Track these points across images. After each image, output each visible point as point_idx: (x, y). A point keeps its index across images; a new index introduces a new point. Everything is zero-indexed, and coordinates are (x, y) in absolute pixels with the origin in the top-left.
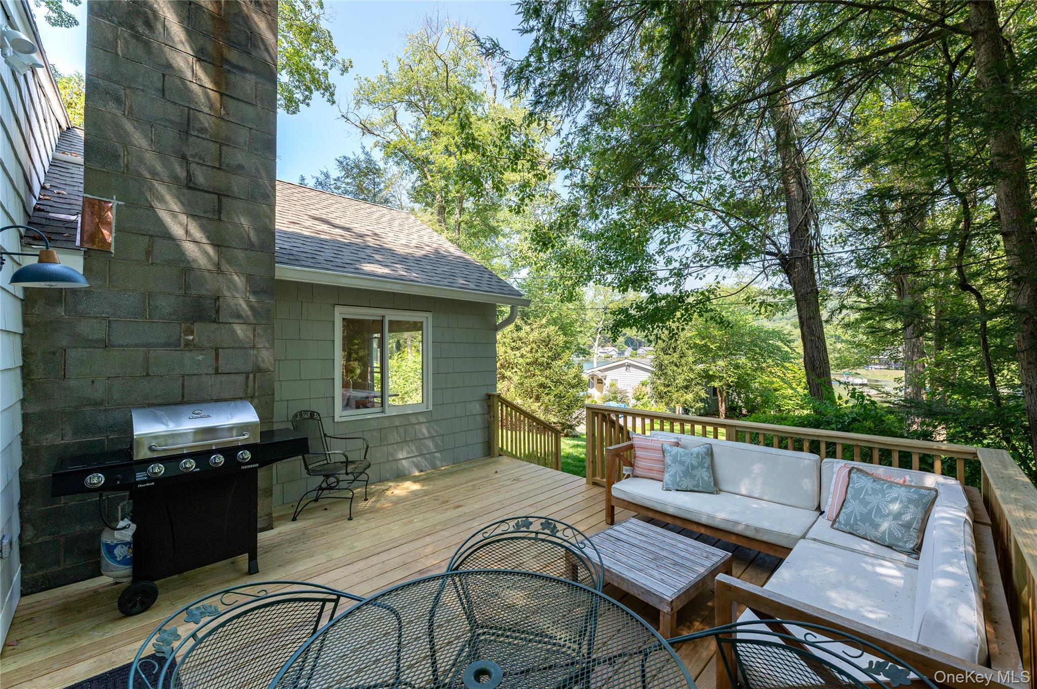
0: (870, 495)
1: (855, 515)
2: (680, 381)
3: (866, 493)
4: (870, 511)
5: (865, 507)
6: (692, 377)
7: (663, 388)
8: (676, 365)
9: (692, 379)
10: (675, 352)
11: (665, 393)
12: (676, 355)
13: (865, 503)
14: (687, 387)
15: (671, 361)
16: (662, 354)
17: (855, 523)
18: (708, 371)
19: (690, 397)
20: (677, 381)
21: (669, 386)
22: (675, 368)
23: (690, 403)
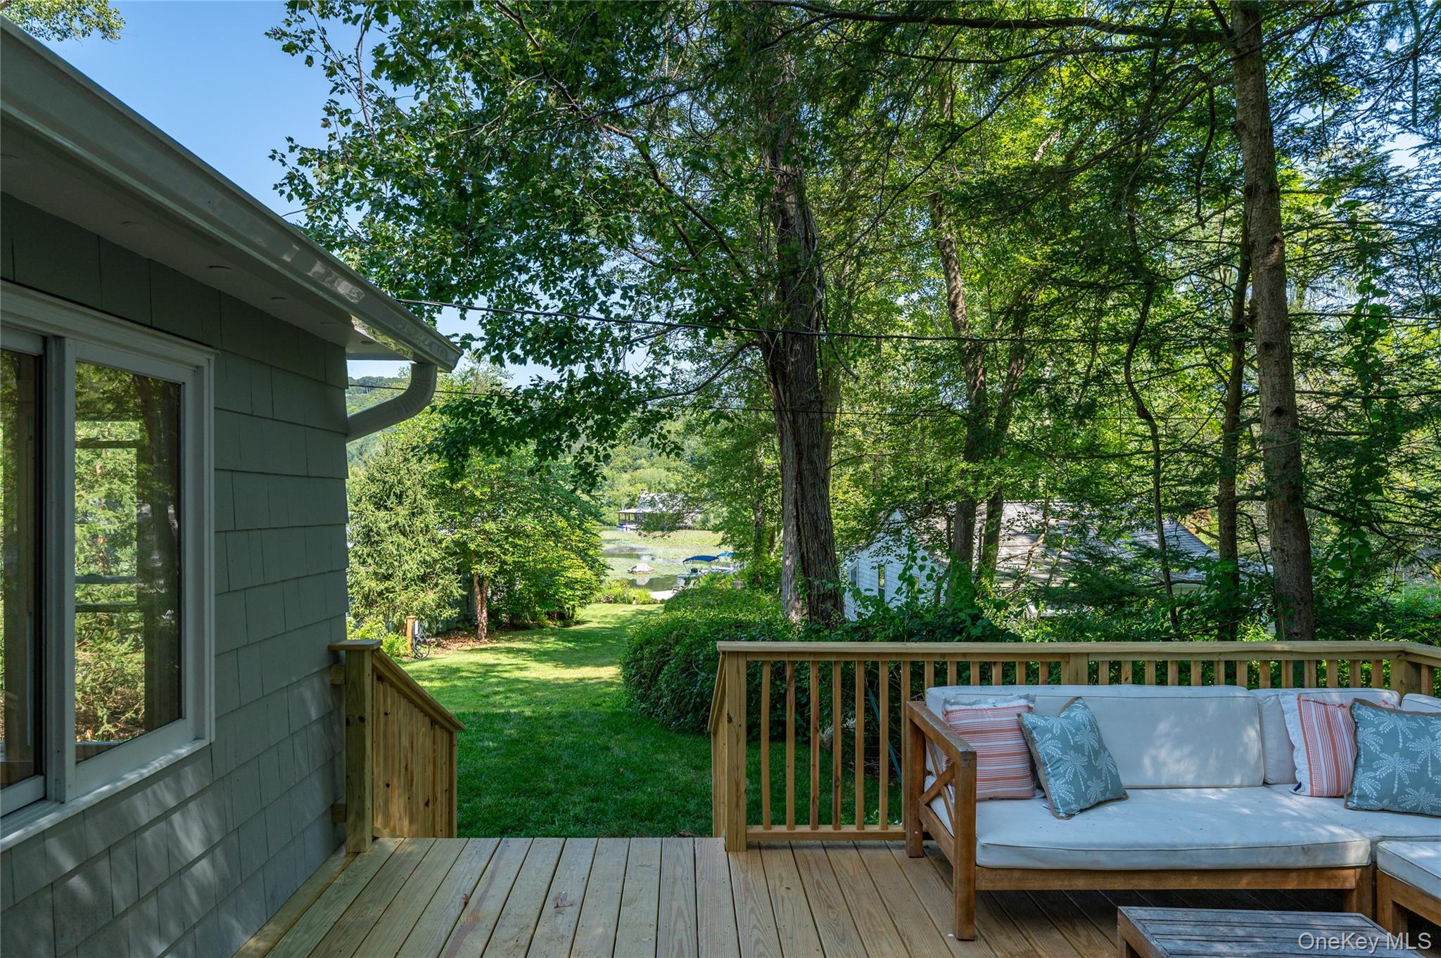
0: (1413, 740)
1: (1400, 778)
2: (412, 566)
3: (1406, 739)
4: (1424, 766)
5: (1413, 761)
6: (436, 555)
7: (373, 584)
8: (404, 534)
9: (435, 561)
10: (400, 503)
11: (380, 594)
12: (403, 511)
13: (1411, 755)
14: (423, 579)
15: (393, 523)
16: (371, 507)
17: (1402, 791)
18: (465, 543)
19: (430, 597)
20: (406, 567)
21: (387, 577)
22: (402, 539)
23: (431, 609)
